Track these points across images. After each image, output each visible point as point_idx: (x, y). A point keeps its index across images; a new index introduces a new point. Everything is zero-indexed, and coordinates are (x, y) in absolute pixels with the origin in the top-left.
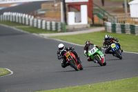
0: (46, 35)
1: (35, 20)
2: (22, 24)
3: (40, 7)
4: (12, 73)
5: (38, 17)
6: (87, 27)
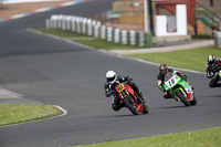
0: (120, 53)
1: (104, 28)
2: (81, 34)
3: (110, 8)
4: (65, 112)
5: (108, 24)
6: (186, 40)
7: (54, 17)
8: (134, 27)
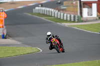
0: (67, 24)
1: (59, 13)
2: (49, 16)
4: (41, 51)
5: (61, 11)
6: (96, 19)
7: (37, 8)
8: (73, 13)
